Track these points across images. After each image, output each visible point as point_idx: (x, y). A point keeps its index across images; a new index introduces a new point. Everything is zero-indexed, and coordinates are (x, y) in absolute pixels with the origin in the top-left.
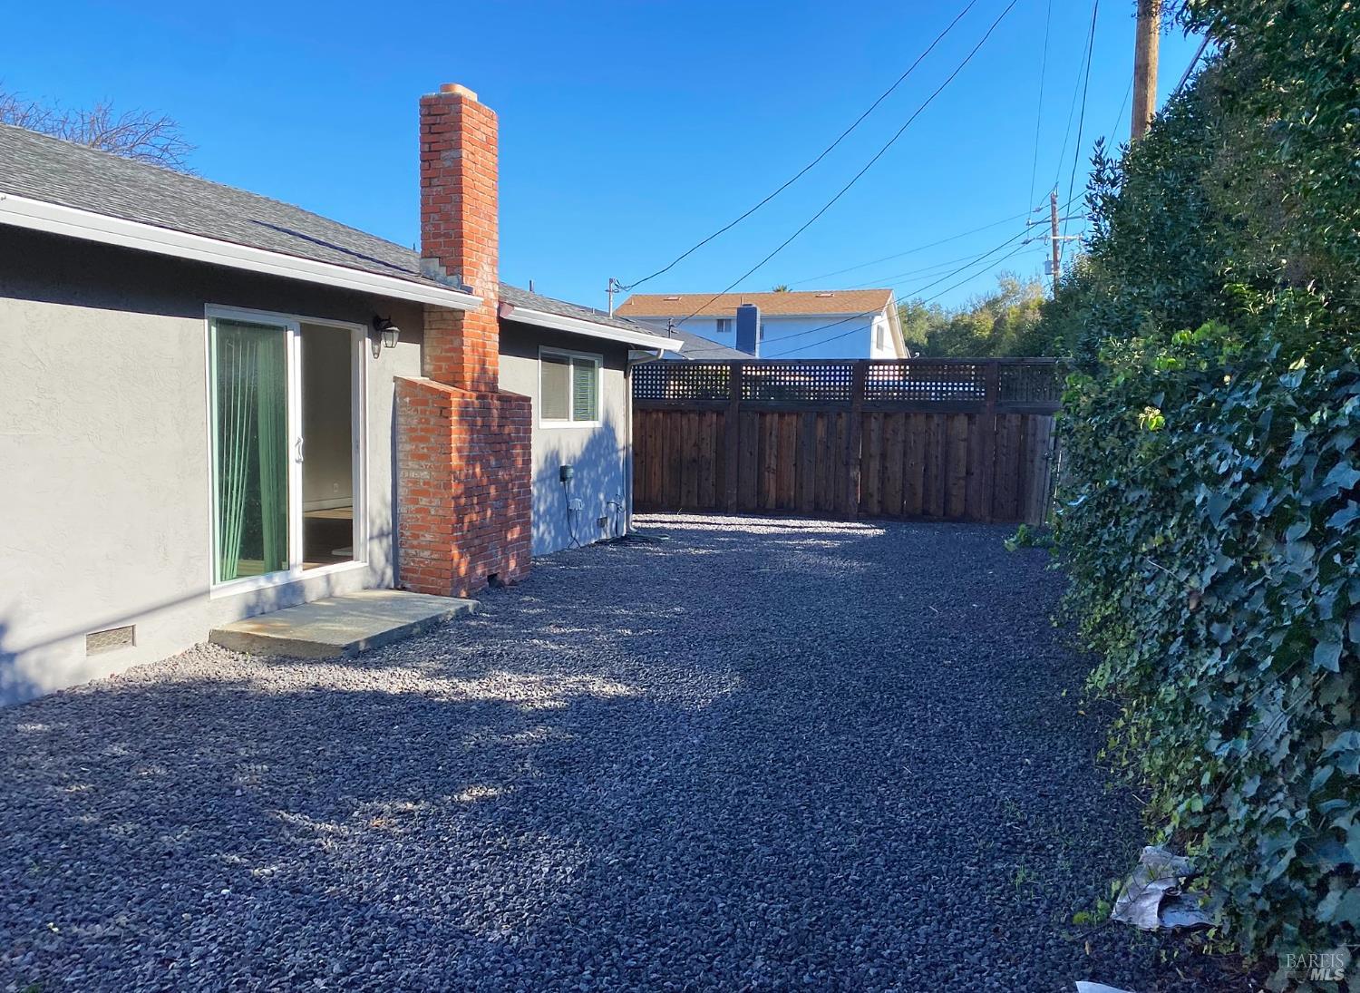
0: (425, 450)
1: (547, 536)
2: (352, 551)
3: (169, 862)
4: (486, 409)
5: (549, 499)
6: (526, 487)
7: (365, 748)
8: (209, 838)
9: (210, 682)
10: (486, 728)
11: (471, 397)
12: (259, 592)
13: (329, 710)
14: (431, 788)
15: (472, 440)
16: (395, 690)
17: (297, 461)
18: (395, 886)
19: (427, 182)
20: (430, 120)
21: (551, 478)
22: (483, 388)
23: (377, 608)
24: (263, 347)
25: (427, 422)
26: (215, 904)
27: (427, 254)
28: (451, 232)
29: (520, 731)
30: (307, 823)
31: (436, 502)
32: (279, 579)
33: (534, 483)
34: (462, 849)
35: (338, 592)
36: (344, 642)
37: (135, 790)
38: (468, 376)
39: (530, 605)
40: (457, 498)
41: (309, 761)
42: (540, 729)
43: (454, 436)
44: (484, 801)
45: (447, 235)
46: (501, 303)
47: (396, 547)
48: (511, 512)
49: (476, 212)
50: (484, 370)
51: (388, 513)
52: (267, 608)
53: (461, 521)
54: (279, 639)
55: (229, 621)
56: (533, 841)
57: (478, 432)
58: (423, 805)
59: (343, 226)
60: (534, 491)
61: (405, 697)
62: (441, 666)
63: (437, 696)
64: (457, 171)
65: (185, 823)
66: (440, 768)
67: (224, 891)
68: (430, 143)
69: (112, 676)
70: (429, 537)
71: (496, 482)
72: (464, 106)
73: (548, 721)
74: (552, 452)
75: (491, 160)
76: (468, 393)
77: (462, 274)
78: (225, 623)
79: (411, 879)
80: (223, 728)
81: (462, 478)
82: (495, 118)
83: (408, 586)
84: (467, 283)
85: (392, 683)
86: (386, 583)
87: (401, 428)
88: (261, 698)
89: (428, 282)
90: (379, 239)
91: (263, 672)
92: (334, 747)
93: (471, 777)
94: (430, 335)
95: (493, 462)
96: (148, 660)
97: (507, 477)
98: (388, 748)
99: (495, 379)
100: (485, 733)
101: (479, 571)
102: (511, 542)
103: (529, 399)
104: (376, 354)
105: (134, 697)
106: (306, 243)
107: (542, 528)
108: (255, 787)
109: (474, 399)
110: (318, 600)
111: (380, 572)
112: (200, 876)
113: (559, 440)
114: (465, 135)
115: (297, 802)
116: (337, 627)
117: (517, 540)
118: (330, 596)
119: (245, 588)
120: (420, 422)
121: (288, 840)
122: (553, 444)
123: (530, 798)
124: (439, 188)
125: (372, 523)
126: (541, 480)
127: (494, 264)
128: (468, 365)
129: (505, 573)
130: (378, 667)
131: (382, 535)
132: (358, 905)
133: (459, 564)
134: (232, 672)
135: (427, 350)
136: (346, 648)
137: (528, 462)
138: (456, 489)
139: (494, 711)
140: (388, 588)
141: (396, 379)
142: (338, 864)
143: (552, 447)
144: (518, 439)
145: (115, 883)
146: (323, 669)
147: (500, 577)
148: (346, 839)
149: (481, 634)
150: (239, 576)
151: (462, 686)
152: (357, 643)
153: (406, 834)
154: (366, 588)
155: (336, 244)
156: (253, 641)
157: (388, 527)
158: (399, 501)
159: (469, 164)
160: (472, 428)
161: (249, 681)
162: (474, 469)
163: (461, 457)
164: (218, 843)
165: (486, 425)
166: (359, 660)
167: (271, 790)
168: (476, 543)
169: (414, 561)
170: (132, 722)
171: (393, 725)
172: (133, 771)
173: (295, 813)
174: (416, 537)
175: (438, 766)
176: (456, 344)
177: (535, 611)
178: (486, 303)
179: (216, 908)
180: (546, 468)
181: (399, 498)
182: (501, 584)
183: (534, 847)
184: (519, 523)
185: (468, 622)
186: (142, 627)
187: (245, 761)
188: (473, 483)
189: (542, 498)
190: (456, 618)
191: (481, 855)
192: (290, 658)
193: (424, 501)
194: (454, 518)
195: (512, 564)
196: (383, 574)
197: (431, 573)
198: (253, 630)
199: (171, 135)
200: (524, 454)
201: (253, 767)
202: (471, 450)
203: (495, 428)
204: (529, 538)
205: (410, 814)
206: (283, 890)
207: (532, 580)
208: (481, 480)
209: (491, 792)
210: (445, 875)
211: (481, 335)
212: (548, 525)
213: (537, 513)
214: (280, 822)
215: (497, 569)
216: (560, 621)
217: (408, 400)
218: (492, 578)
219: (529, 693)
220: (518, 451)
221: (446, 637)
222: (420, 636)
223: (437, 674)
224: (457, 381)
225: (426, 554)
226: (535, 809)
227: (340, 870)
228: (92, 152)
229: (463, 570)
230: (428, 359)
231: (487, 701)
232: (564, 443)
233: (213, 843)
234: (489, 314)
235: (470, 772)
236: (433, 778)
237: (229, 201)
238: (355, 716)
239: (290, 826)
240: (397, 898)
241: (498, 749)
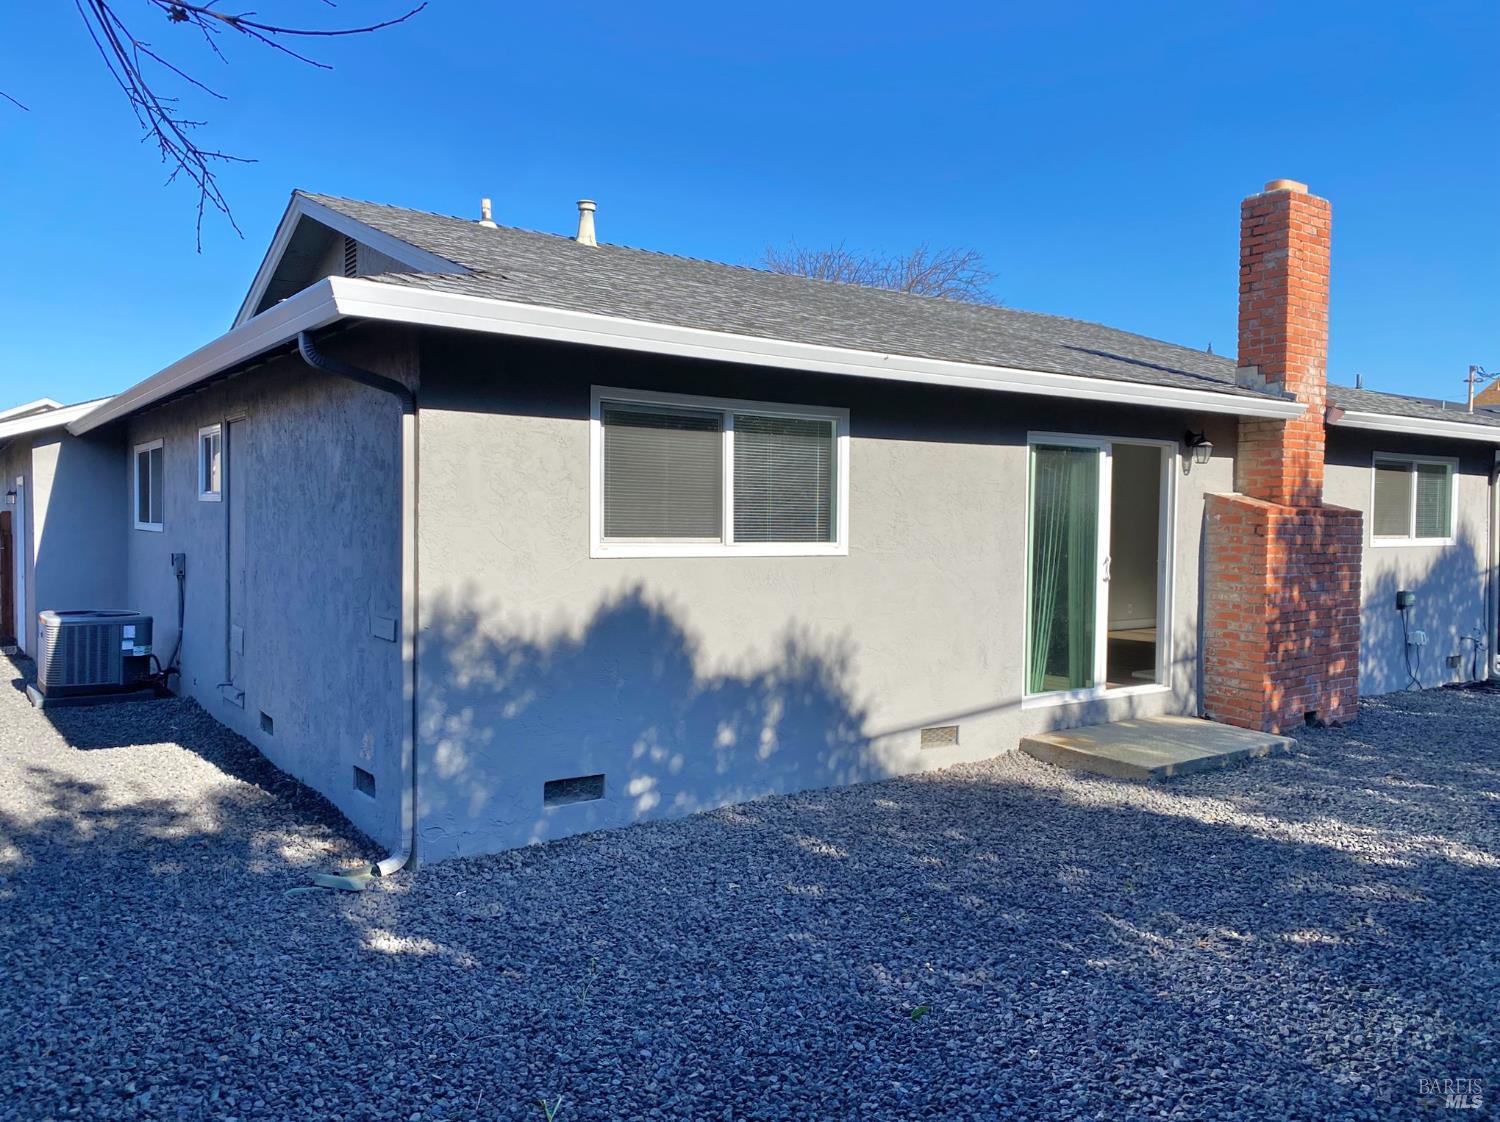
0: (1236, 571)
1: (1376, 673)
2: (1154, 674)
3: (1013, 937)
4: (1306, 526)
5: (1381, 629)
6: (1354, 614)
7: (1182, 871)
8: (1044, 923)
9: (1025, 787)
10: (1315, 873)
11: (1291, 513)
12: (1065, 707)
13: (1142, 829)
14: (1257, 922)
15: (1290, 561)
16: (1208, 819)
17: (1105, 580)
18: (1228, 1006)
19: (1246, 287)
20: (1253, 222)
21: (1383, 605)
22: (1303, 502)
23: (1181, 735)
24: (1077, 469)
25: (1239, 540)
26: (1057, 981)
27: (1244, 362)
28: (1272, 337)
29: (1357, 883)
30: (1131, 930)
31: (1247, 626)
32: (1083, 696)
33: (1363, 610)
34: (1297, 989)
35: (1140, 714)
36: (1152, 766)
37: (975, 870)
38: (1286, 490)
39: (1359, 751)
40: (1271, 623)
41: (1128, 873)
42: (1380, 884)
43: (1269, 556)
44: (1319, 947)
45: (1267, 341)
46: (1328, 408)
47: (1200, 672)
48: (1335, 642)
49: (1303, 311)
50: (1305, 483)
51: (1192, 637)
52: (1073, 723)
53: (1274, 648)
54: (1085, 755)
55: (1036, 732)
56: (1380, 999)
57: (1298, 552)
58: (1249, 937)
59: (1147, 339)
60: (1363, 620)
61: (1220, 828)
62: (1257, 803)
63: (1255, 832)
64: (1281, 272)
65: (1022, 907)
66: (1265, 905)
67: (1064, 972)
68: (1251, 247)
69: (940, 769)
70: (1237, 665)
71: (1317, 607)
72: (1292, 202)
73: (1391, 879)
74: (1387, 575)
75: (1321, 254)
76: (1287, 509)
77: (1285, 380)
78: (1034, 734)
79: (1243, 1004)
80: (1043, 830)
81: (1278, 601)
82: (1328, 207)
83: (1212, 715)
84: (1288, 388)
85: (1204, 812)
86: (1189, 710)
87: (1209, 547)
88: (1074, 808)
89: (1245, 392)
90: (1184, 349)
91: (1070, 784)
92: (1151, 865)
93: (1301, 919)
94: (1245, 449)
95: (1314, 585)
96: (968, 760)
97: (1330, 603)
98: (1206, 875)
99: (1319, 493)
100: (1315, 879)
101: (1295, 706)
102: (1333, 677)
103: (1358, 514)
104: (1186, 471)
105: (961, 791)
106: (1119, 364)
107: (1371, 664)
108: (1079, 889)
109: (1293, 515)
110: (1121, 721)
111: (1183, 698)
112: (1041, 954)
113: (1397, 561)
114: (1292, 232)
115: (1121, 909)
116: (1141, 749)
117: (1341, 675)
118: (1132, 718)
119: (1052, 701)
120: (1231, 541)
121: (1116, 941)
122: (1389, 563)
123: (1374, 954)
124: (1260, 293)
125: (1177, 646)
126: (1371, 606)
127: (1321, 366)
128: (1287, 479)
129: (1326, 712)
130: (1188, 794)
131: (1186, 659)
132: (1191, 1014)
133: (1271, 699)
134: (1043, 780)
135: (1241, 464)
136: (1153, 771)
137: (1355, 586)
138: (1270, 614)
139: (1320, 858)
140: (1191, 715)
141: (1206, 496)
142: (1166, 973)
143: (1386, 568)
144: (1345, 559)
145: (971, 944)
146: (1132, 789)
147: (1319, 716)
148: (1172, 952)
149: (1300, 776)
150: (1045, 690)
151: (1283, 826)
152: (1164, 769)
153: (1233, 961)
154: (1169, 713)
155: (1143, 360)
156: (1061, 754)
157: (1192, 652)
158: (1205, 624)
159: (1297, 262)
160: (1290, 547)
161: (1061, 791)
162: (1291, 592)
163: (1276, 579)
164: (1053, 930)
165: (1307, 544)
166: (1167, 785)
167: (1094, 894)
168: (1293, 674)
169: (1220, 690)
170: (963, 812)
171: (1210, 853)
172: (971, 854)
173: (1119, 918)
174: (1222, 663)
175: (1263, 902)
176: (1274, 455)
177: (1365, 758)
178: (1312, 410)
179: (1059, 984)
180: (1378, 591)
181: (1206, 621)
182: (1320, 724)
183: (1382, 1005)
184: (1344, 656)
185: (1283, 761)
186: (965, 728)
187: (1067, 863)
188: (1290, 608)
189: (1373, 629)
190: (1270, 755)
191: (1319, 1000)
192: (1097, 775)
193: (1233, 626)
194: (1267, 646)
195: (1335, 703)
196: (1187, 700)
197: (1239, 704)
198: (1060, 743)
199: (975, 268)
200: (1352, 578)
201: (1075, 869)
202: (1289, 569)
203: (1317, 546)
204: (1355, 674)
205: (1237, 943)
206: (1117, 984)
207: (1359, 722)
208: (1299, 605)
209: (1326, 939)
210: (1280, 1009)
211: (1304, 443)
212: (1379, 662)
213: (1366, 644)
214: (1105, 924)
215: (1315, 706)
216: (1399, 771)
217: (1218, 517)
218: (1309, 716)
219: (1365, 846)
220: (1345, 572)
221: (1259, 773)
222: (1229, 768)
223: (1254, 810)
224: (1273, 496)
225: (1234, 682)
226: (1381, 967)
227: (1169, 978)
228: (924, 299)
229: (1276, 703)
230: (1241, 473)
231: (1314, 847)
232: (1402, 565)
233: (1048, 929)
234: (1315, 420)
235: (1300, 915)
236: (1258, 913)
237: (1039, 329)
238: (1169, 839)
239: (1116, 929)
240: (1230, 1017)
241: (1331, 898)
